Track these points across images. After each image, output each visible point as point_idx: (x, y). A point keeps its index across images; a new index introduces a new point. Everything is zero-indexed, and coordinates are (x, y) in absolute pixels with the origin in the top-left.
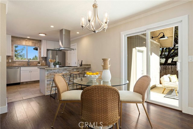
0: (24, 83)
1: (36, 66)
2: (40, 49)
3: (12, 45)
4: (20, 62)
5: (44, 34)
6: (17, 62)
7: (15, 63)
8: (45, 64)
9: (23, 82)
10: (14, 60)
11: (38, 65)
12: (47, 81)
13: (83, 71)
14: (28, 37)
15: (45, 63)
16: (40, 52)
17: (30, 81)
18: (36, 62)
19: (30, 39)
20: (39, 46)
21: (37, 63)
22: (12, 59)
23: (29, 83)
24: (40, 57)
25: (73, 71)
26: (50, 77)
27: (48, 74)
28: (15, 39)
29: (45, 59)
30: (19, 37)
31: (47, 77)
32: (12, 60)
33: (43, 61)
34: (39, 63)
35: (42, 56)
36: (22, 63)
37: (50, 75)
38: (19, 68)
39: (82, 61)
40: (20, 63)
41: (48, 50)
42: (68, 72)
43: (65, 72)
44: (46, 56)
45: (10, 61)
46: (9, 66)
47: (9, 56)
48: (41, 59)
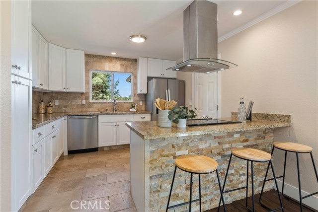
0: (105, 149)
1: (128, 112)
2: (135, 77)
3: (87, 71)
4: (101, 105)
5: (141, 36)
6: (95, 105)
7: (93, 107)
8: (143, 109)
9: (104, 147)
10: (91, 100)
11: (131, 110)
12: (151, 178)
13: (259, 137)
14: (114, 54)
15: (144, 106)
16: (135, 84)
17: (116, 144)
19: (117, 59)
20: (133, 71)
21: (129, 105)
22: (87, 98)
23: (114, 148)
24: (134, 95)
25: (231, 139)
26: (160, 164)
27: (152, 152)
28: (91, 60)
29: (144, 97)
30: (99, 56)
31: (151, 162)
32: (87, 101)
33: (141, 103)
34: (133, 106)
35: (139, 92)
36: (104, 106)
37: (161, 156)
39: (252, 104)
40: (100, 107)
41: (149, 79)
42: (214, 144)
43: (207, 145)
44: (146, 93)
45: (84, 102)
46: (82, 112)
47: (82, 93)
48: (137, 99)
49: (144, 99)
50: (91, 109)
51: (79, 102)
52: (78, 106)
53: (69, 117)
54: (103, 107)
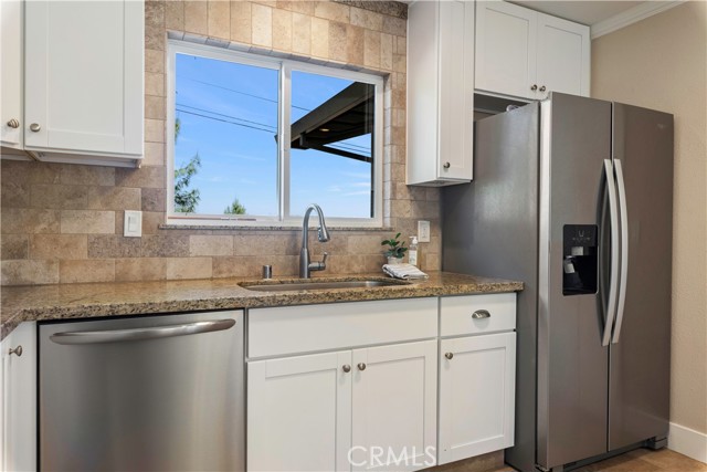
6: (196, 243)
7: (184, 253)
15: (435, 249)
18: (366, 238)
20: (387, 66)
22: (152, 202)
24: (395, 188)
32: (154, 216)
33: (424, 233)
34: (396, 250)
36: (246, 248)
38: (228, 325)
40: (226, 245)
44: (469, 176)
45: (134, 225)
46: (120, 282)
47: (126, 170)
48: (408, 210)
49: (436, 213)
50: (173, 267)
51: (104, 224)
52: (98, 244)
53: (47, 330)
54: (244, 251)
